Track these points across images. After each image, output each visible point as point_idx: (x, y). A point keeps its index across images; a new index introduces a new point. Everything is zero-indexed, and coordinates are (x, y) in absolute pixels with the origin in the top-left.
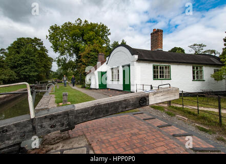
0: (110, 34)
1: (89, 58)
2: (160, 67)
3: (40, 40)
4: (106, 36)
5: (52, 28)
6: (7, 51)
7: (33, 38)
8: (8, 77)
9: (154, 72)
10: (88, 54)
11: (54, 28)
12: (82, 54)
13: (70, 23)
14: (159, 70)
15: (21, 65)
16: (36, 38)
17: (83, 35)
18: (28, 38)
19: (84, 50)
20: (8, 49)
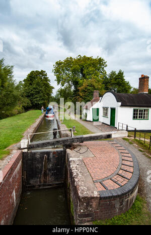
0: (106, 66)
1: (86, 92)
2: (140, 111)
3: (45, 72)
4: (103, 68)
5: (57, 63)
6: (23, 83)
7: (40, 71)
8: (26, 105)
9: (134, 114)
10: (86, 88)
11: (59, 64)
12: (80, 88)
13: (71, 58)
14: (138, 112)
15: (32, 95)
16: (42, 71)
17: (82, 70)
18: (37, 71)
19: (82, 85)
20: (24, 81)
